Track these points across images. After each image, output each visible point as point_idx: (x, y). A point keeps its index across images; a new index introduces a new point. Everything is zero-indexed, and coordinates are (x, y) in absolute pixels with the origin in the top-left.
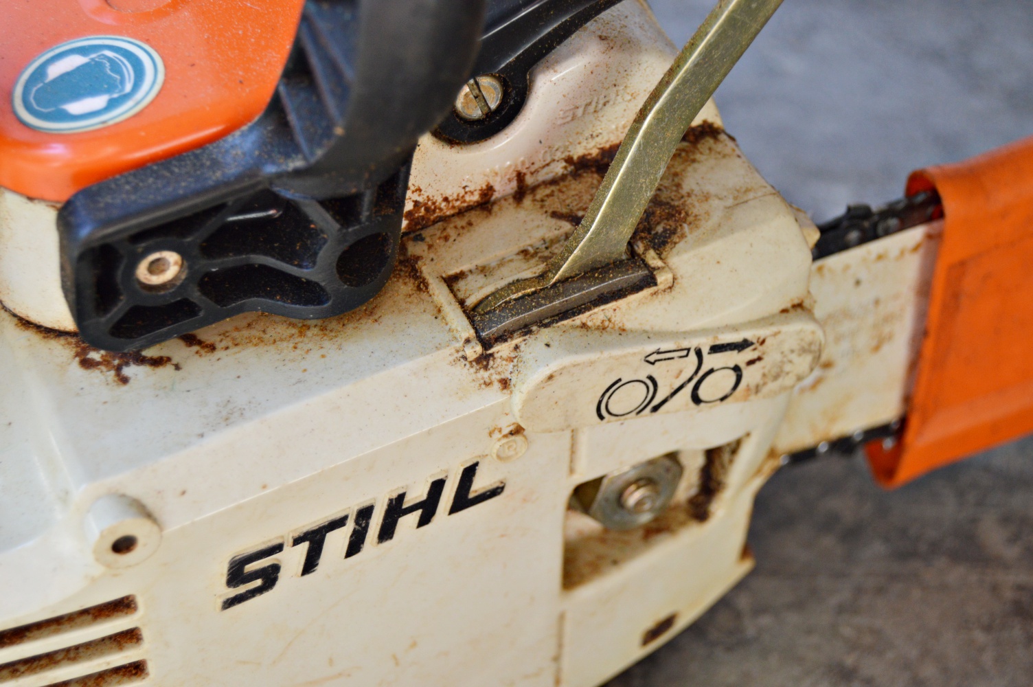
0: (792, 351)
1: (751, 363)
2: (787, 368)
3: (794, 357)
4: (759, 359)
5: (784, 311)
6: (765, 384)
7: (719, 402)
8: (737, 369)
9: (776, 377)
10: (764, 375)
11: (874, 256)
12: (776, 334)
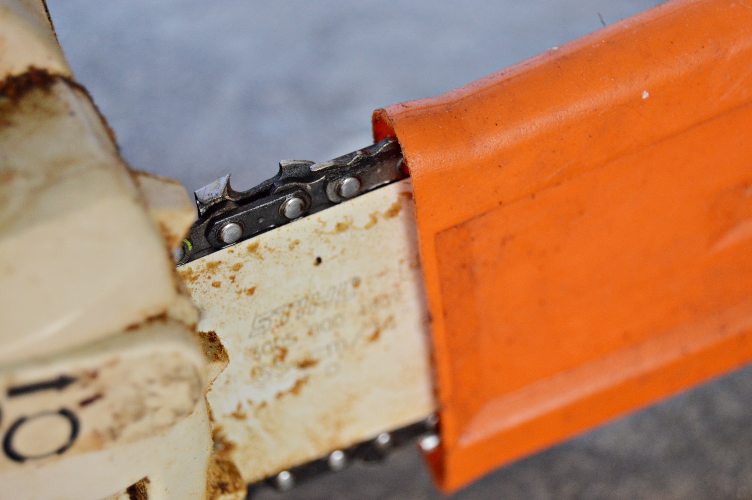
0: (151, 382)
1: (86, 403)
2: (152, 403)
3: (157, 388)
4: (98, 397)
5: (133, 328)
6: (123, 427)
7: (56, 457)
8: (65, 413)
9: (139, 416)
10: (117, 417)
11: (332, 227)
12: (113, 364)
